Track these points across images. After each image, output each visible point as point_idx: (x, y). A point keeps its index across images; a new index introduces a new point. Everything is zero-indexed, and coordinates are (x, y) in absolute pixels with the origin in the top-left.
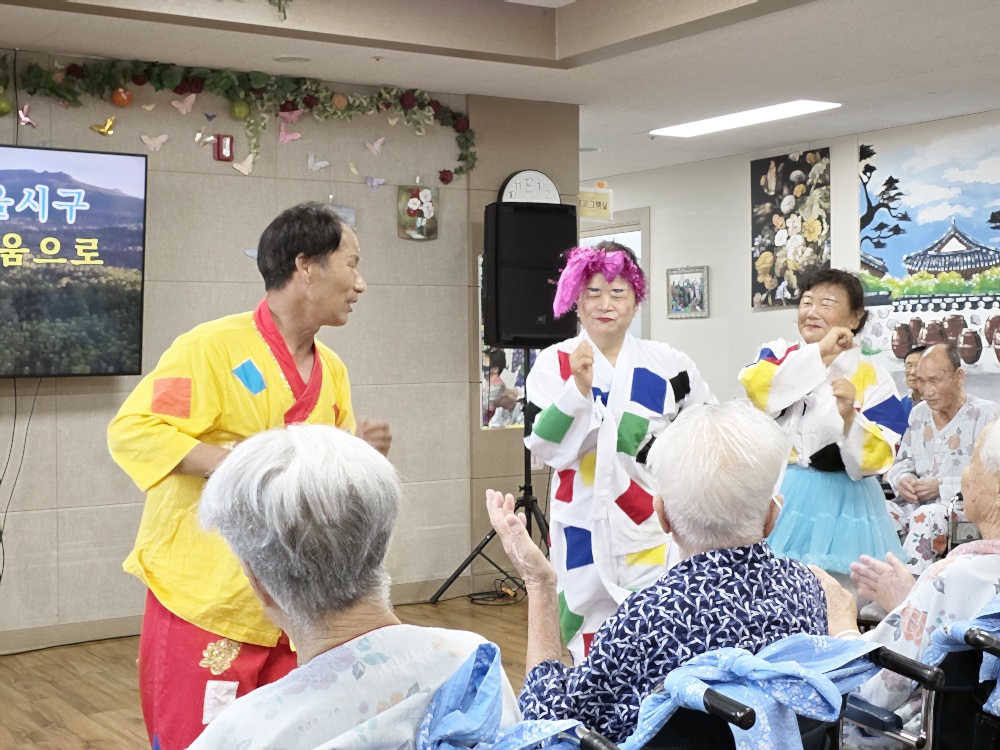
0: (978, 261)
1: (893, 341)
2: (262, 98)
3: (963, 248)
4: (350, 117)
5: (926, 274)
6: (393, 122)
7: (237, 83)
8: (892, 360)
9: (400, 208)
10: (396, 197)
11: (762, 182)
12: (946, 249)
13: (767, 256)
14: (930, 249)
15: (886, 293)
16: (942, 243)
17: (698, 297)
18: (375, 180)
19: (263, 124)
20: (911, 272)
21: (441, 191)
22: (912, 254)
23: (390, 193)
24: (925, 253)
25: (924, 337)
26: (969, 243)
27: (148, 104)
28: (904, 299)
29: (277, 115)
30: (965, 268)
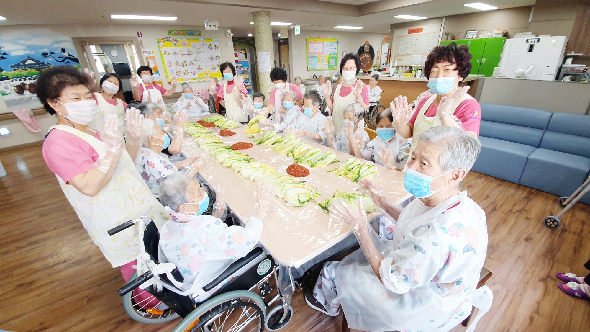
0: (41, 66)
1: (15, 90)
3: (34, 62)
5: (21, 70)
8: (17, 95)
12: (27, 63)
14: (21, 63)
15: (5, 77)
16: (25, 61)
20: (15, 70)
22: (13, 65)
24: (19, 64)
25: (28, 87)
26: (36, 61)
28: (14, 78)
30: (37, 68)
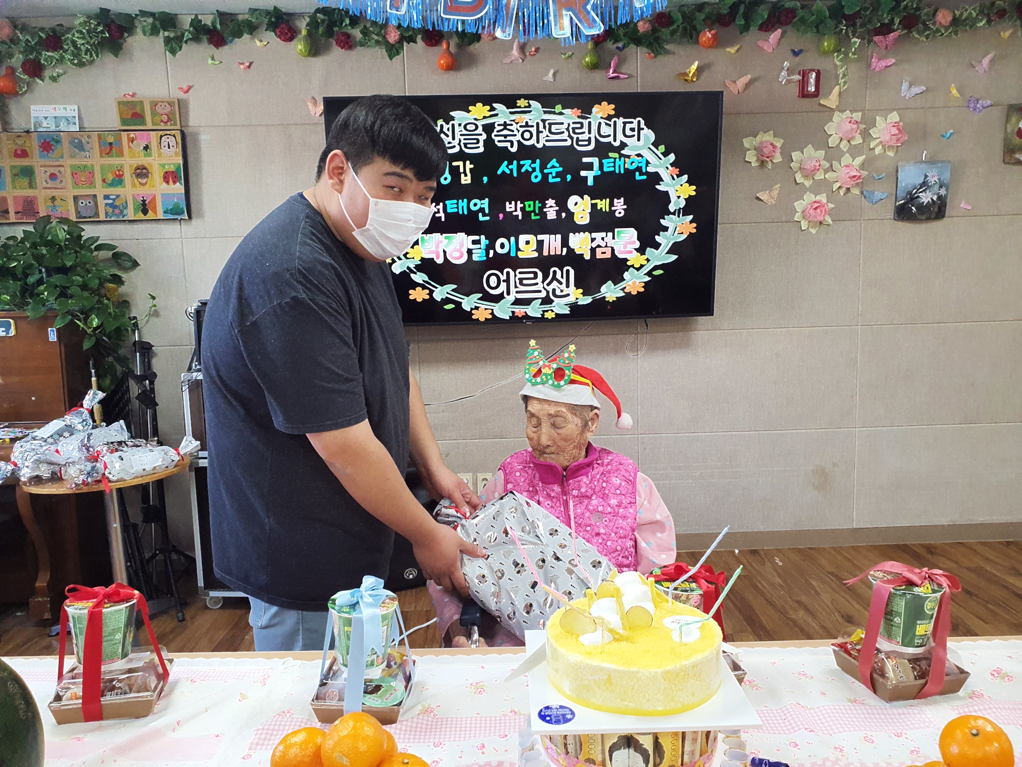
2: (854, 25)
4: (956, 33)
6: (1006, 34)
7: (827, 14)
9: (1009, 130)
10: (1004, 119)
18: (980, 102)
19: (853, 50)
23: (997, 114)
27: (731, 44)
29: (870, 40)
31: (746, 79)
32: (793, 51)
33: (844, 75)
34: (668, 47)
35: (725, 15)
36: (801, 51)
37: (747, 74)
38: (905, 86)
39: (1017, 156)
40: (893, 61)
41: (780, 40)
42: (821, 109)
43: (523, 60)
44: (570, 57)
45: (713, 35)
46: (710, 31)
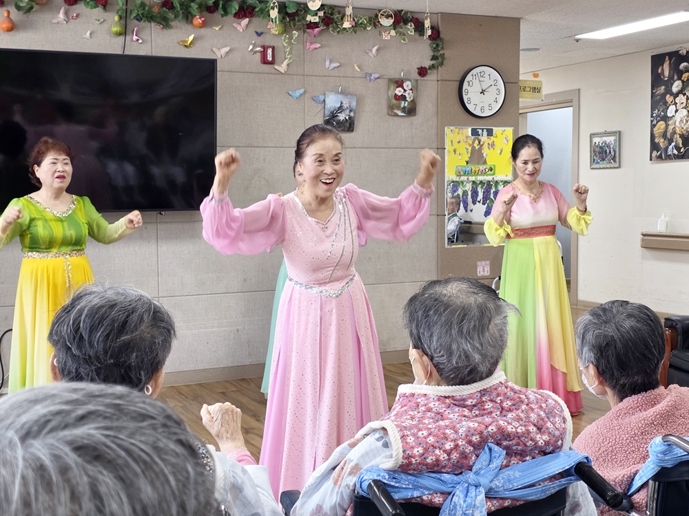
2: (294, 20)
4: (355, 32)
9: (390, 95)
10: (386, 87)
11: (660, 71)
13: (662, 124)
17: (613, 153)
18: (373, 75)
19: (294, 39)
21: (419, 82)
23: (383, 83)
27: (217, 26)
29: (304, 32)
31: (227, 49)
32: (257, 33)
33: (289, 53)
34: (172, 24)
35: (211, 7)
36: (262, 33)
37: (226, 46)
38: (327, 63)
39: (396, 111)
40: (320, 45)
41: (247, 25)
42: (276, 72)
43: (67, 22)
44: (102, 22)
45: (203, 21)
46: (200, 18)
